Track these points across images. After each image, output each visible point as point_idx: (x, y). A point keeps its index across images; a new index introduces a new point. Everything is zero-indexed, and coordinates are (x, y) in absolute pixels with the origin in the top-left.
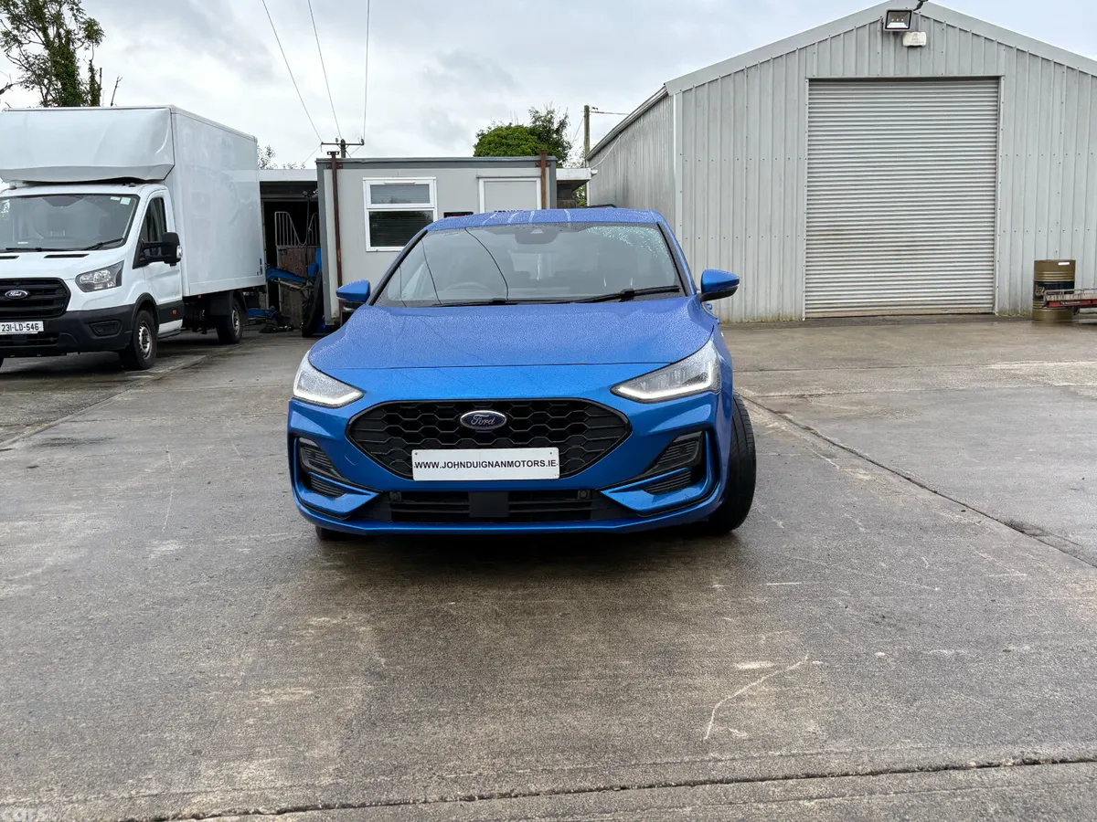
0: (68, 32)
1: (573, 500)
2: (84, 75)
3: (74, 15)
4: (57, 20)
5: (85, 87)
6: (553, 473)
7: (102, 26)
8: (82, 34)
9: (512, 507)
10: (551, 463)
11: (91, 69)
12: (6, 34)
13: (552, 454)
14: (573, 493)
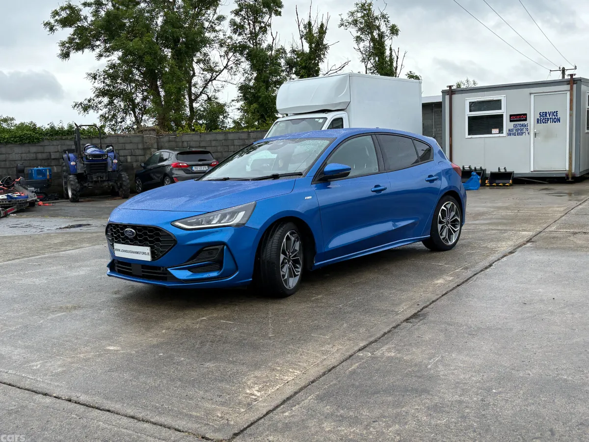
0: (383, 33)
1: (158, 271)
2: (388, 53)
3: (386, 24)
4: (378, 28)
5: (387, 59)
6: (148, 258)
7: (399, 27)
8: (388, 33)
9: (143, 271)
10: (148, 253)
11: (391, 49)
12: (358, 37)
13: (147, 250)
14: (159, 268)
